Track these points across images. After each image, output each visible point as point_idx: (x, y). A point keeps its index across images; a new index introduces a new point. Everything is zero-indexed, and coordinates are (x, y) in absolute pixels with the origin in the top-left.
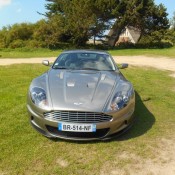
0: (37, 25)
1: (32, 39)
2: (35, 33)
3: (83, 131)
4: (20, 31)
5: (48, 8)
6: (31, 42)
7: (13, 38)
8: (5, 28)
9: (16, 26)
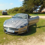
0: (20, 8)
1: (18, 11)
2: (19, 10)
3: (11, 32)
4: (16, 9)
5: (23, 3)
6: (18, 12)
7: (14, 11)
8: (12, 9)
9: (15, 8)
